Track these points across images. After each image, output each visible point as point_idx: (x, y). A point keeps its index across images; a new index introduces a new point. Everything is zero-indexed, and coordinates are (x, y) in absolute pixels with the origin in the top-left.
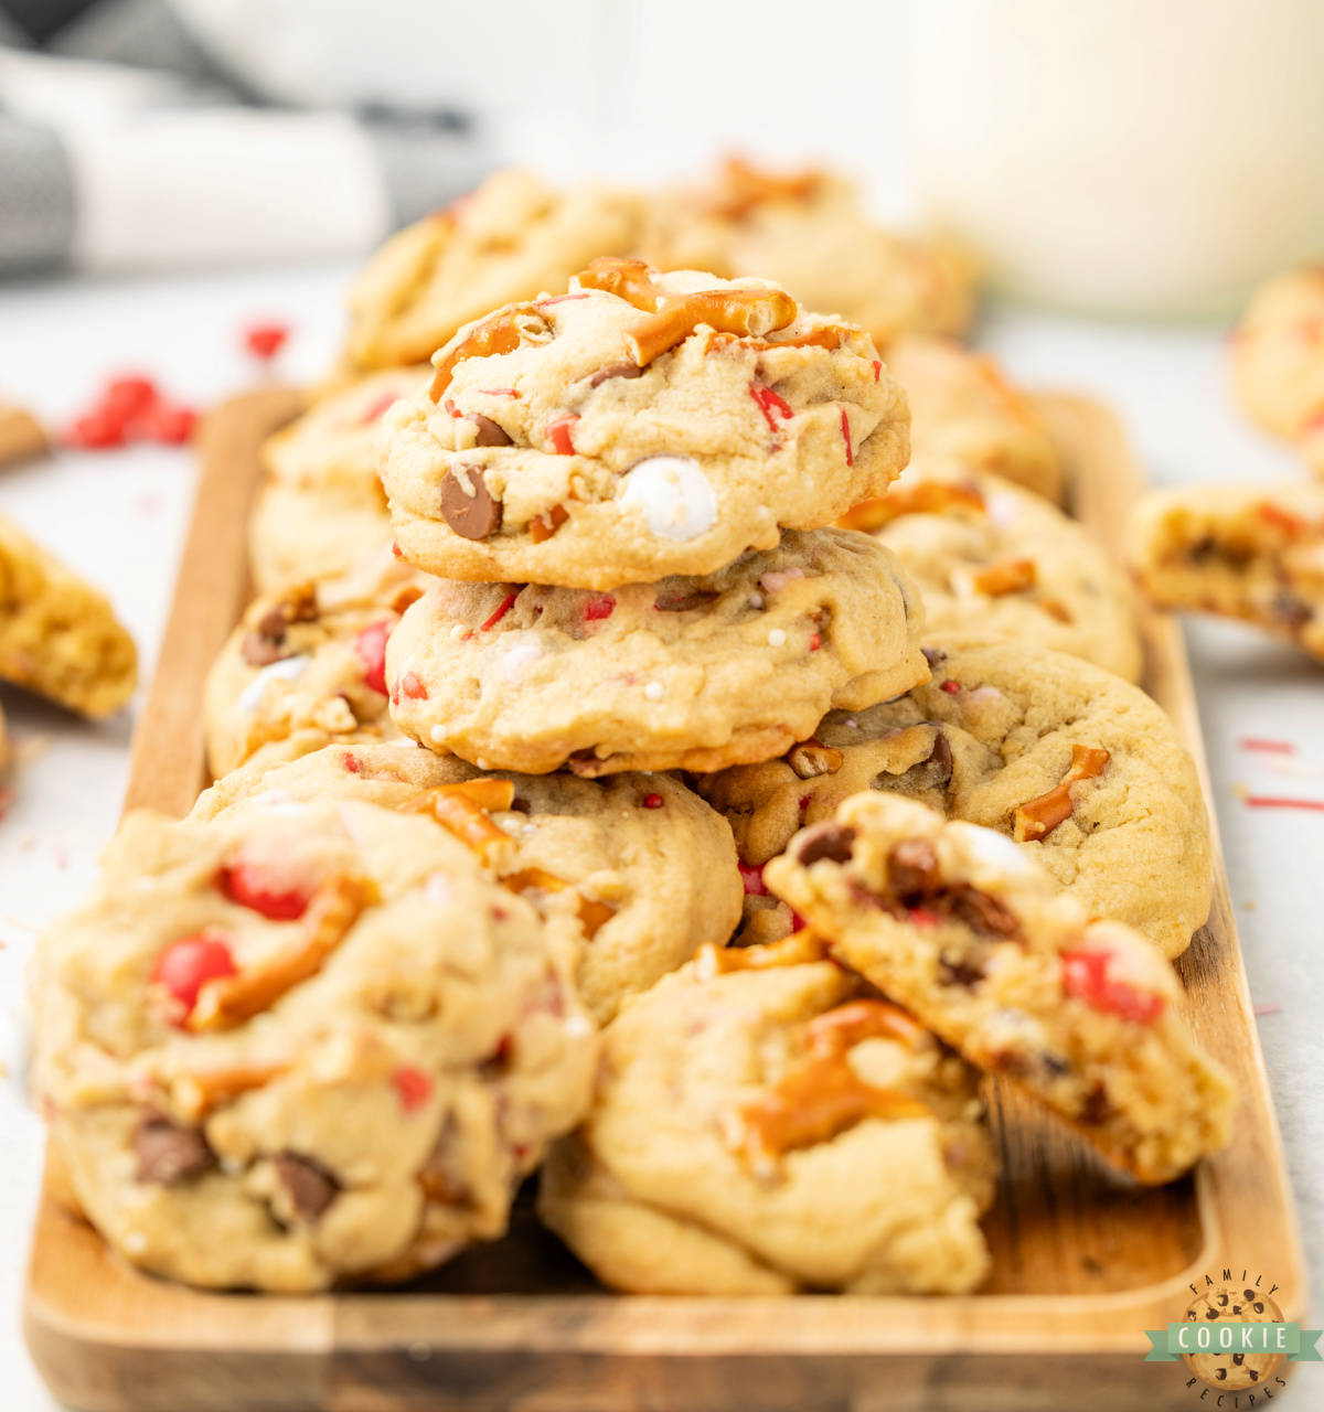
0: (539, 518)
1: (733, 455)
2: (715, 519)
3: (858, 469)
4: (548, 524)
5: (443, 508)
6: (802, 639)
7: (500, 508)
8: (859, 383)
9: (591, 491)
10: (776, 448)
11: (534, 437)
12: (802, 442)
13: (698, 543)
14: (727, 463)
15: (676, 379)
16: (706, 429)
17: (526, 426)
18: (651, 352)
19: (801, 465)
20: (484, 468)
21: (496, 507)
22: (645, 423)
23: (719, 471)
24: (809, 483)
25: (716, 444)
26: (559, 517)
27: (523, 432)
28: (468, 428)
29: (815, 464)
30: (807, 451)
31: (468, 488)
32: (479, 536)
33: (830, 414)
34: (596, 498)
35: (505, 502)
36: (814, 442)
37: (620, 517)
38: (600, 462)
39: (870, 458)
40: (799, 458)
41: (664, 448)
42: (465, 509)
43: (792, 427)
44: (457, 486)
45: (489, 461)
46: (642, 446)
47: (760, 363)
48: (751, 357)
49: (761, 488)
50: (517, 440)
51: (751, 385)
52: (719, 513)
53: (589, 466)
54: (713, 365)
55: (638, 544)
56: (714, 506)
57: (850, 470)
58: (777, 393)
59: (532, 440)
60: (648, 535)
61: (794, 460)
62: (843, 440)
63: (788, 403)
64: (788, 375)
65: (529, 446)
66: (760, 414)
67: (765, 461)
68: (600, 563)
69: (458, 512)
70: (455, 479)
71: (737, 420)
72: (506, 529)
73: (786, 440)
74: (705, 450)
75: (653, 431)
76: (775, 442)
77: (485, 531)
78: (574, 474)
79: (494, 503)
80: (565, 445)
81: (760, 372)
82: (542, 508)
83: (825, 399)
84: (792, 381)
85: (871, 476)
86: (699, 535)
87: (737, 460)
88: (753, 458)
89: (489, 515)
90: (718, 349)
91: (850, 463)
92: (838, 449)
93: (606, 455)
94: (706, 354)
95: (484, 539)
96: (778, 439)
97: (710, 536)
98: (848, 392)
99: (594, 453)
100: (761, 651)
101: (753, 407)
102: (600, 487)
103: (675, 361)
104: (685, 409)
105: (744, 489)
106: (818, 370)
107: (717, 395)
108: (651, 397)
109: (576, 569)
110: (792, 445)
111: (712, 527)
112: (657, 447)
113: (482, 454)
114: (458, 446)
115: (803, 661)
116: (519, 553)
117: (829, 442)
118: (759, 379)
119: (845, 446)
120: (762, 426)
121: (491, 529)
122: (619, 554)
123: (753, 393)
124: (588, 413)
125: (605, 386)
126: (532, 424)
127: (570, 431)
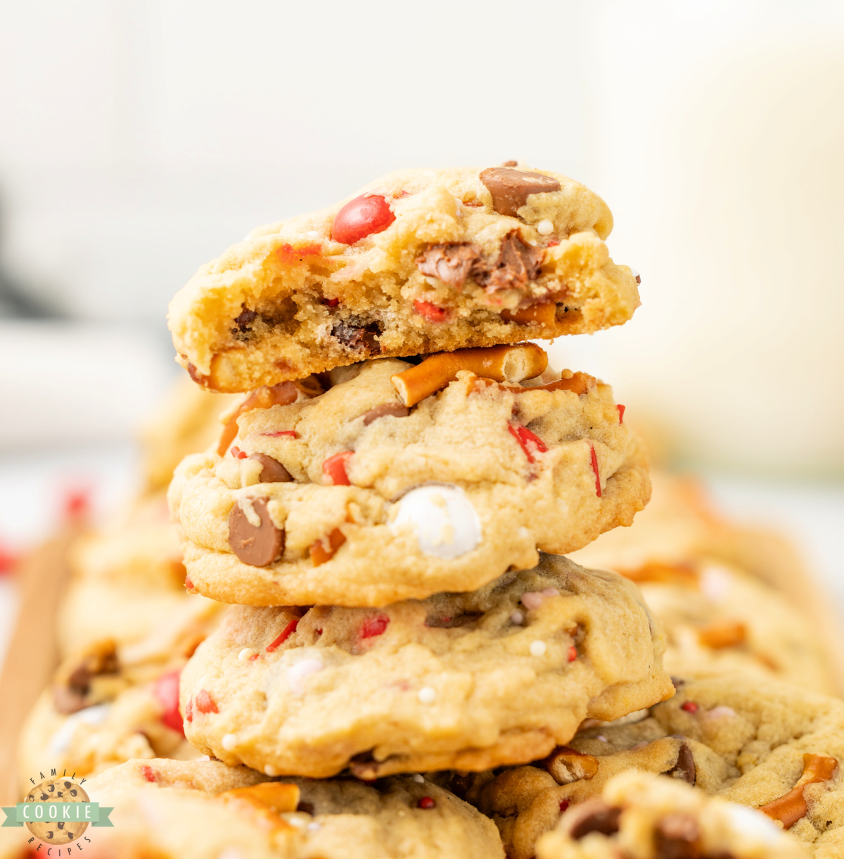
0: (319, 542)
1: (495, 482)
2: (480, 539)
3: (606, 500)
4: (327, 547)
5: (231, 540)
6: (561, 650)
7: (283, 534)
8: (605, 424)
9: (366, 517)
10: (533, 477)
11: (313, 470)
12: (556, 473)
13: (464, 561)
14: (489, 489)
15: (442, 417)
16: (468, 461)
17: (305, 462)
18: (418, 393)
19: (556, 493)
20: (267, 499)
21: (279, 534)
22: (413, 456)
23: (482, 496)
24: (565, 509)
25: (479, 471)
26: (337, 540)
27: (303, 468)
28: (252, 466)
29: (568, 492)
30: (561, 481)
31: (253, 519)
32: (265, 562)
33: (580, 451)
34: (370, 522)
35: (287, 530)
36: (566, 473)
37: (392, 539)
38: (373, 491)
39: (617, 491)
40: (554, 486)
41: (431, 477)
42: (251, 539)
43: (547, 460)
44: (244, 518)
45: (272, 494)
46: (412, 475)
47: (516, 404)
48: (509, 399)
49: (521, 511)
50: (297, 476)
51: (509, 422)
52: (484, 533)
53: (363, 495)
54: (475, 404)
55: (409, 562)
56: (479, 527)
57: (599, 500)
58: (533, 432)
59: (311, 475)
60: (419, 553)
61: (550, 487)
62: (593, 473)
63: (542, 439)
64: (542, 414)
65: (308, 481)
66: (518, 447)
67: (524, 487)
68: (375, 581)
69: (244, 542)
70: (241, 512)
71: (498, 451)
72: (288, 555)
73: (542, 470)
74: (470, 477)
75: (421, 462)
76: (533, 471)
77: (269, 558)
78: (350, 501)
79: (277, 530)
80: (341, 477)
81: (516, 412)
82: (321, 532)
83: (573, 437)
84: (545, 420)
85: (618, 506)
86: (465, 553)
87: (499, 486)
88: (513, 485)
89: (273, 542)
90: (478, 391)
91: (599, 494)
92: (589, 479)
93: (379, 485)
94: (468, 395)
95: (268, 566)
96: (535, 469)
97: (476, 554)
98: (596, 432)
99: (368, 482)
100: (523, 660)
101: (511, 441)
102: (374, 513)
103: (440, 402)
104: (450, 443)
105: (506, 512)
106: (568, 411)
107: (478, 430)
108: (418, 433)
109: (353, 587)
110: (548, 474)
111: (477, 546)
112: (426, 476)
113: (265, 488)
114: (244, 482)
115: (562, 671)
116: (301, 576)
117: (580, 474)
118: (515, 418)
119: (595, 479)
120: (520, 458)
121: (274, 556)
122: (393, 572)
123: (510, 429)
124: (362, 447)
125: (377, 423)
126: (310, 461)
127: (345, 464)
